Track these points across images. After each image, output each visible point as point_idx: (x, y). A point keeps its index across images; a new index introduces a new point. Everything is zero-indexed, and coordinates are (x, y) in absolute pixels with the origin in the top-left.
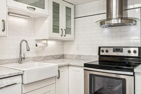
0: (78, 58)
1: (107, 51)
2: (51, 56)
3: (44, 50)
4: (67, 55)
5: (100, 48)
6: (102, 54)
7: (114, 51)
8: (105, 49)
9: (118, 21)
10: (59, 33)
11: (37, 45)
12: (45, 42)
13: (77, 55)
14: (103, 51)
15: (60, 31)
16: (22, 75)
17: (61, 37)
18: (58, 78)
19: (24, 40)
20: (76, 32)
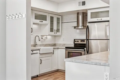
0: (64, 45)
1: (78, 42)
2: (48, 44)
3: (45, 41)
4: (57, 44)
5: (74, 40)
6: (75, 43)
7: (81, 41)
8: (77, 40)
9: (82, 27)
10: (53, 32)
11: (42, 38)
12: (46, 36)
13: (63, 44)
14: (76, 41)
15: (54, 31)
16: (39, 50)
17: (54, 34)
18: (53, 54)
19: (37, 36)
20: (62, 31)
